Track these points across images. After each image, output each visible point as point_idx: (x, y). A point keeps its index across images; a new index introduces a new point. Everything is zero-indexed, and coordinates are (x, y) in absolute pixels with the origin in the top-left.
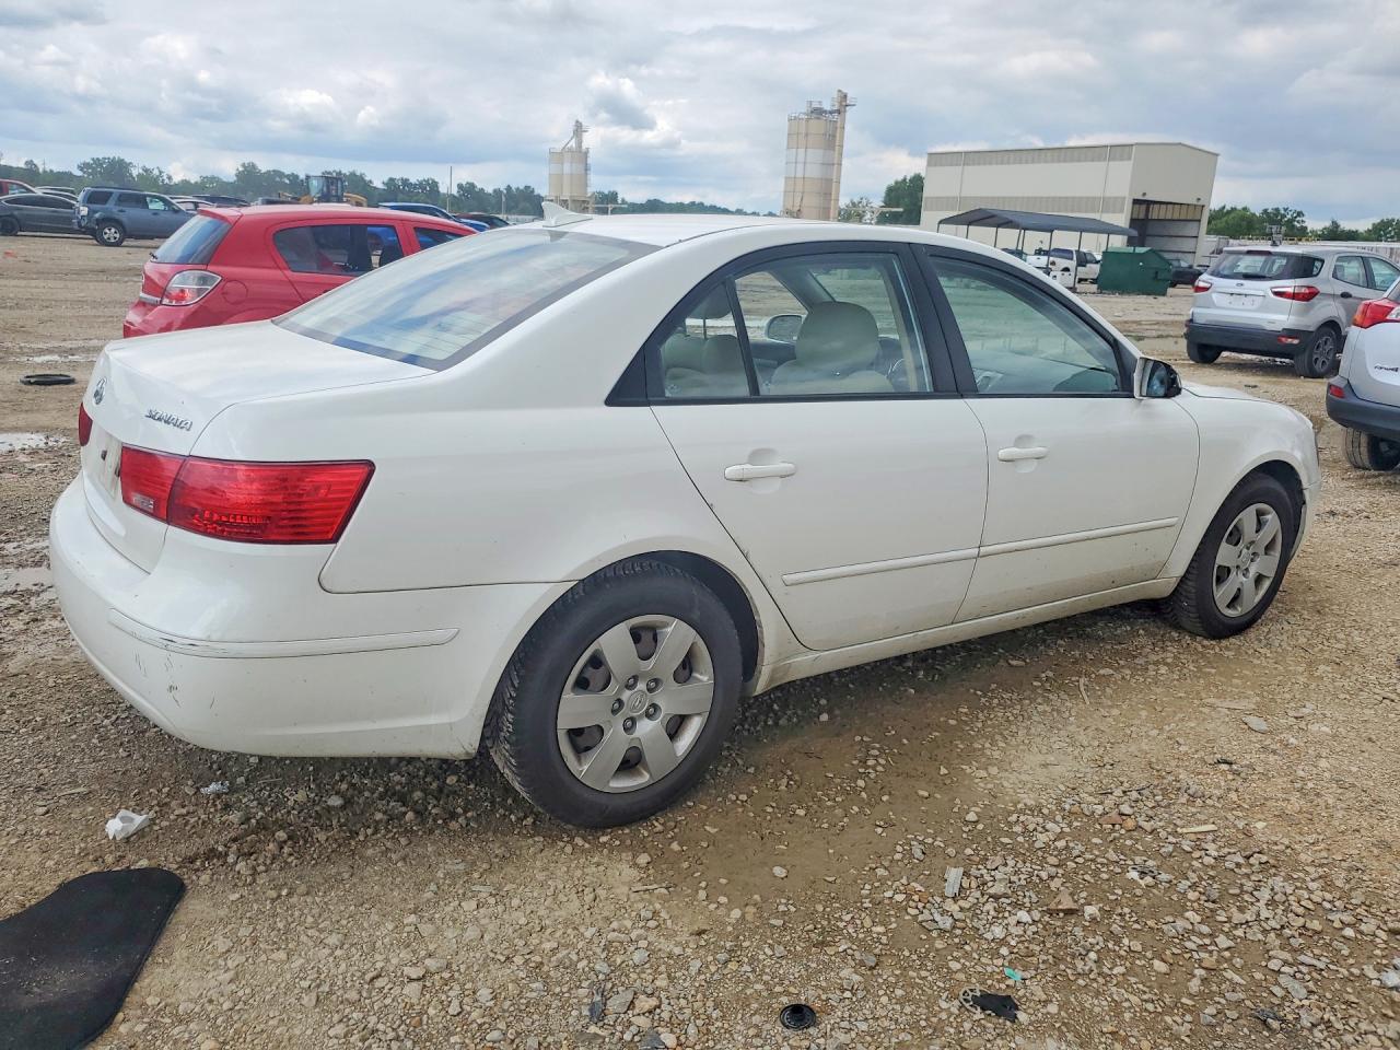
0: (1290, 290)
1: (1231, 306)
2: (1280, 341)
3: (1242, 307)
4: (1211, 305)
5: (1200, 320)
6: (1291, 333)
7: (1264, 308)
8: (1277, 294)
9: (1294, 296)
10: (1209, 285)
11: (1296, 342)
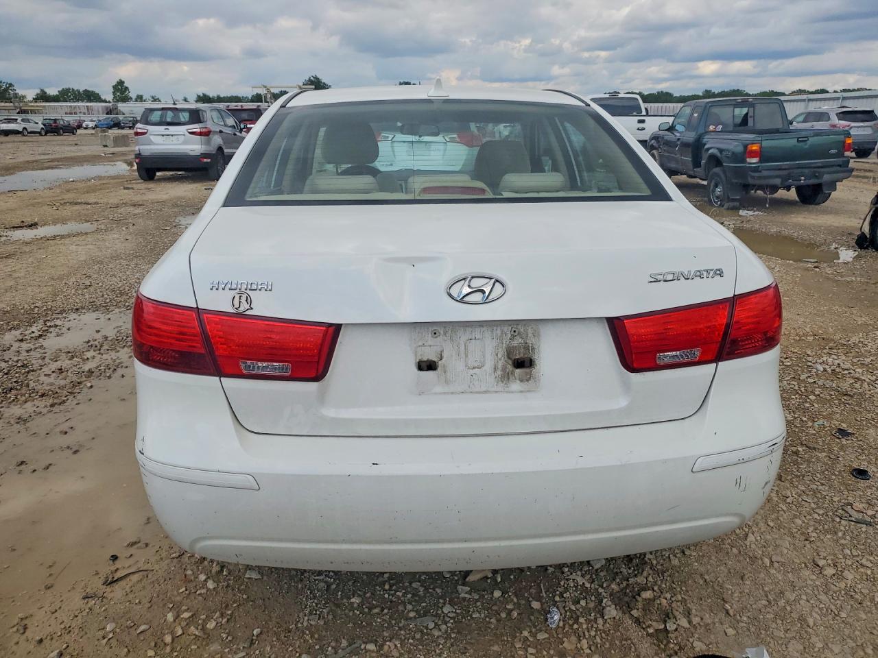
0: (198, 130)
1: (164, 143)
2: (200, 161)
3: (172, 143)
4: (150, 143)
5: (145, 153)
6: (205, 155)
7: (185, 143)
8: (191, 133)
9: (200, 134)
10: (146, 131)
11: (209, 160)
